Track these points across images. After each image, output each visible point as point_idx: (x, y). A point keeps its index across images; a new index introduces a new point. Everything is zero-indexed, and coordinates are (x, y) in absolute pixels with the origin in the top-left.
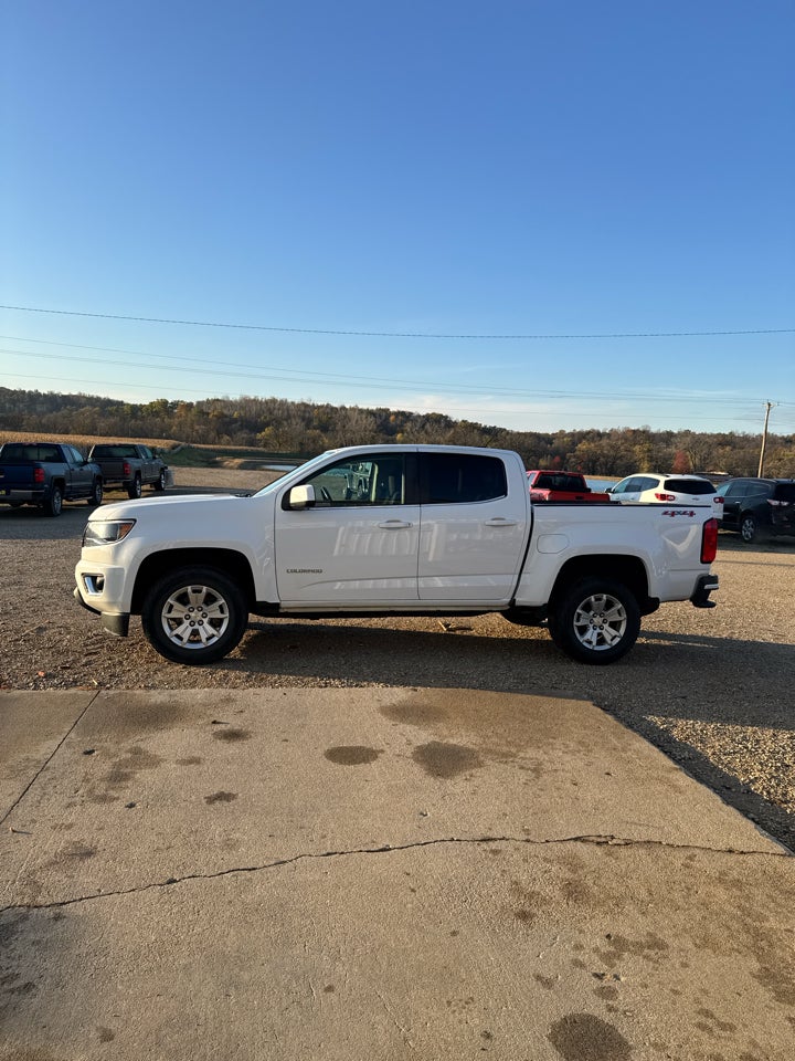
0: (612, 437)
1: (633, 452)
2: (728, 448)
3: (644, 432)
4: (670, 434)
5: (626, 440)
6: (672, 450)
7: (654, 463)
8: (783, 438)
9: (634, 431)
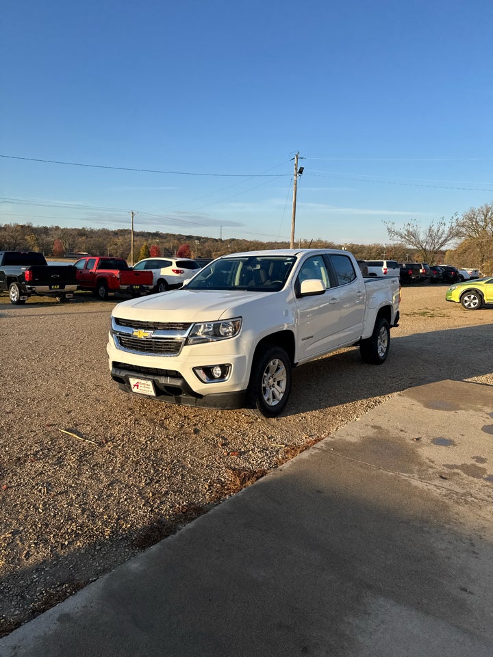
0: (8, 230)
1: (26, 240)
2: (84, 238)
3: (29, 227)
4: (45, 228)
5: (18, 231)
6: (50, 239)
7: (42, 248)
8: (112, 231)
9: (22, 226)
